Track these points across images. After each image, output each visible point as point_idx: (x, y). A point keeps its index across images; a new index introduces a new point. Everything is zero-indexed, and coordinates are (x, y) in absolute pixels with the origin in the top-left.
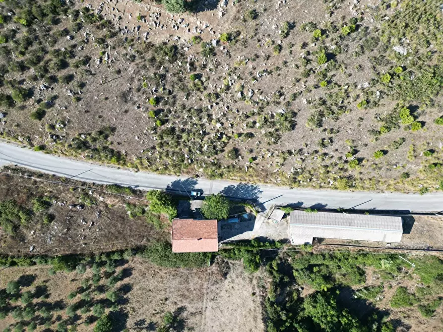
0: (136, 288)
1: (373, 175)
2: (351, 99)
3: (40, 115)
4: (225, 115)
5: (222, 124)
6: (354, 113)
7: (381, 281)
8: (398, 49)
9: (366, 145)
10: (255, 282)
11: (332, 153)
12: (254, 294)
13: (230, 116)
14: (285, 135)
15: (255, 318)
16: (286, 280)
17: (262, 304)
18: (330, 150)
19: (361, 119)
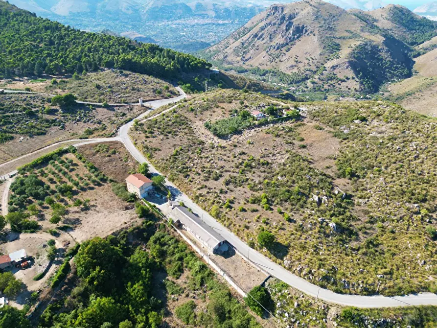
0: (95, 190)
1: (232, 217)
2: (247, 183)
3: (147, 137)
4: (197, 163)
5: (194, 165)
6: (244, 189)
7: (186, 286)
8: (279, 177)
9: (239, 203)
10: (132, 221)
11: (222, 197)
12: (125, 223)
13: (198, 165)
14: (211, 181)
15: (111, 230)
16: (145, 234)
17: (123, 228)
18: (222, 196)
19: (245, 193)
